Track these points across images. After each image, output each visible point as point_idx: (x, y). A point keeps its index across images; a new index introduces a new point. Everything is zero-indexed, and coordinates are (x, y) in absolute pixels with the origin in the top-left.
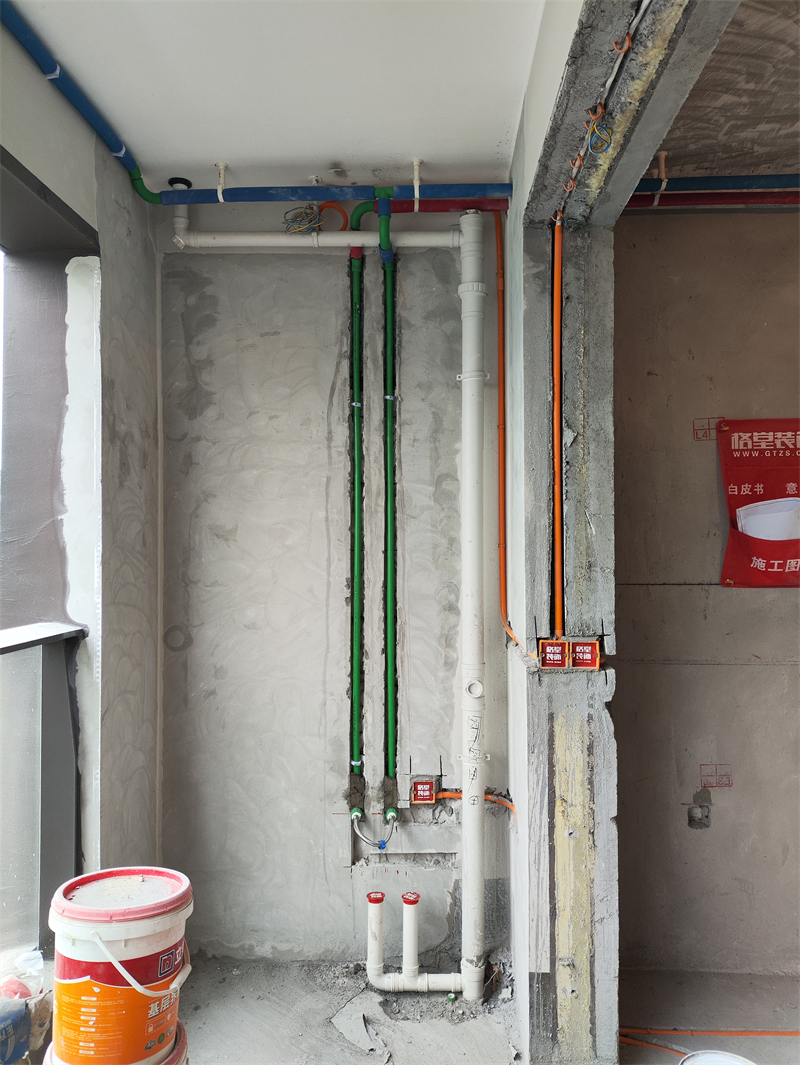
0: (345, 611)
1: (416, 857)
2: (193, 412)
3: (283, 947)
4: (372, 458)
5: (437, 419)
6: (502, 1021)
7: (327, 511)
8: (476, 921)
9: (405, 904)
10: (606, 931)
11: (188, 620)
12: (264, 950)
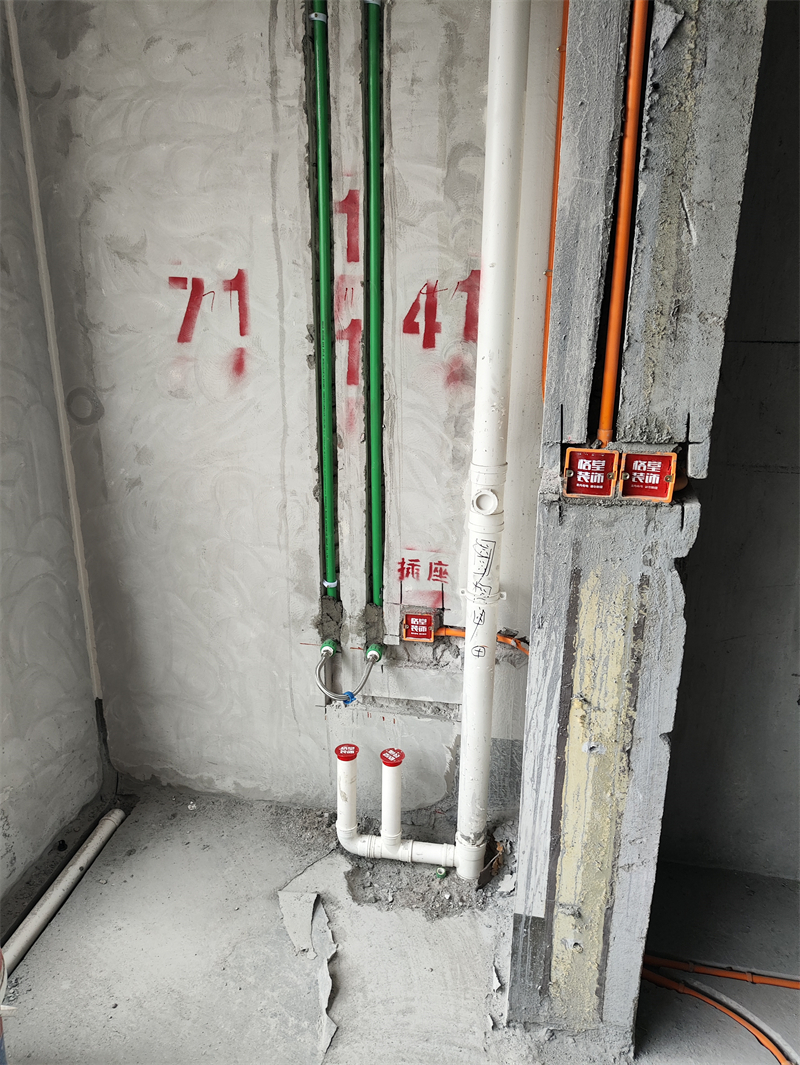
0: (307, 376)
1: (411, 706)
2: (65, 43)
3: (247, 784)
4: (343, 116)
5: (454, 37)
6: (493, 924)
7: (274, 213)
8: (474, 795)
9: (384, 767)
10: (634, 881)
11: (94, 380)
12: (226, 785)
